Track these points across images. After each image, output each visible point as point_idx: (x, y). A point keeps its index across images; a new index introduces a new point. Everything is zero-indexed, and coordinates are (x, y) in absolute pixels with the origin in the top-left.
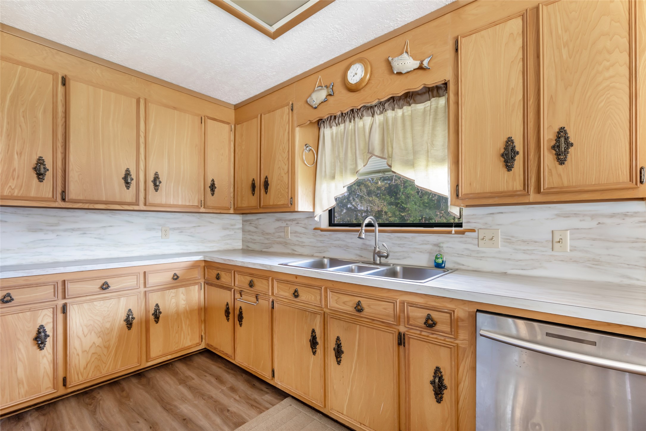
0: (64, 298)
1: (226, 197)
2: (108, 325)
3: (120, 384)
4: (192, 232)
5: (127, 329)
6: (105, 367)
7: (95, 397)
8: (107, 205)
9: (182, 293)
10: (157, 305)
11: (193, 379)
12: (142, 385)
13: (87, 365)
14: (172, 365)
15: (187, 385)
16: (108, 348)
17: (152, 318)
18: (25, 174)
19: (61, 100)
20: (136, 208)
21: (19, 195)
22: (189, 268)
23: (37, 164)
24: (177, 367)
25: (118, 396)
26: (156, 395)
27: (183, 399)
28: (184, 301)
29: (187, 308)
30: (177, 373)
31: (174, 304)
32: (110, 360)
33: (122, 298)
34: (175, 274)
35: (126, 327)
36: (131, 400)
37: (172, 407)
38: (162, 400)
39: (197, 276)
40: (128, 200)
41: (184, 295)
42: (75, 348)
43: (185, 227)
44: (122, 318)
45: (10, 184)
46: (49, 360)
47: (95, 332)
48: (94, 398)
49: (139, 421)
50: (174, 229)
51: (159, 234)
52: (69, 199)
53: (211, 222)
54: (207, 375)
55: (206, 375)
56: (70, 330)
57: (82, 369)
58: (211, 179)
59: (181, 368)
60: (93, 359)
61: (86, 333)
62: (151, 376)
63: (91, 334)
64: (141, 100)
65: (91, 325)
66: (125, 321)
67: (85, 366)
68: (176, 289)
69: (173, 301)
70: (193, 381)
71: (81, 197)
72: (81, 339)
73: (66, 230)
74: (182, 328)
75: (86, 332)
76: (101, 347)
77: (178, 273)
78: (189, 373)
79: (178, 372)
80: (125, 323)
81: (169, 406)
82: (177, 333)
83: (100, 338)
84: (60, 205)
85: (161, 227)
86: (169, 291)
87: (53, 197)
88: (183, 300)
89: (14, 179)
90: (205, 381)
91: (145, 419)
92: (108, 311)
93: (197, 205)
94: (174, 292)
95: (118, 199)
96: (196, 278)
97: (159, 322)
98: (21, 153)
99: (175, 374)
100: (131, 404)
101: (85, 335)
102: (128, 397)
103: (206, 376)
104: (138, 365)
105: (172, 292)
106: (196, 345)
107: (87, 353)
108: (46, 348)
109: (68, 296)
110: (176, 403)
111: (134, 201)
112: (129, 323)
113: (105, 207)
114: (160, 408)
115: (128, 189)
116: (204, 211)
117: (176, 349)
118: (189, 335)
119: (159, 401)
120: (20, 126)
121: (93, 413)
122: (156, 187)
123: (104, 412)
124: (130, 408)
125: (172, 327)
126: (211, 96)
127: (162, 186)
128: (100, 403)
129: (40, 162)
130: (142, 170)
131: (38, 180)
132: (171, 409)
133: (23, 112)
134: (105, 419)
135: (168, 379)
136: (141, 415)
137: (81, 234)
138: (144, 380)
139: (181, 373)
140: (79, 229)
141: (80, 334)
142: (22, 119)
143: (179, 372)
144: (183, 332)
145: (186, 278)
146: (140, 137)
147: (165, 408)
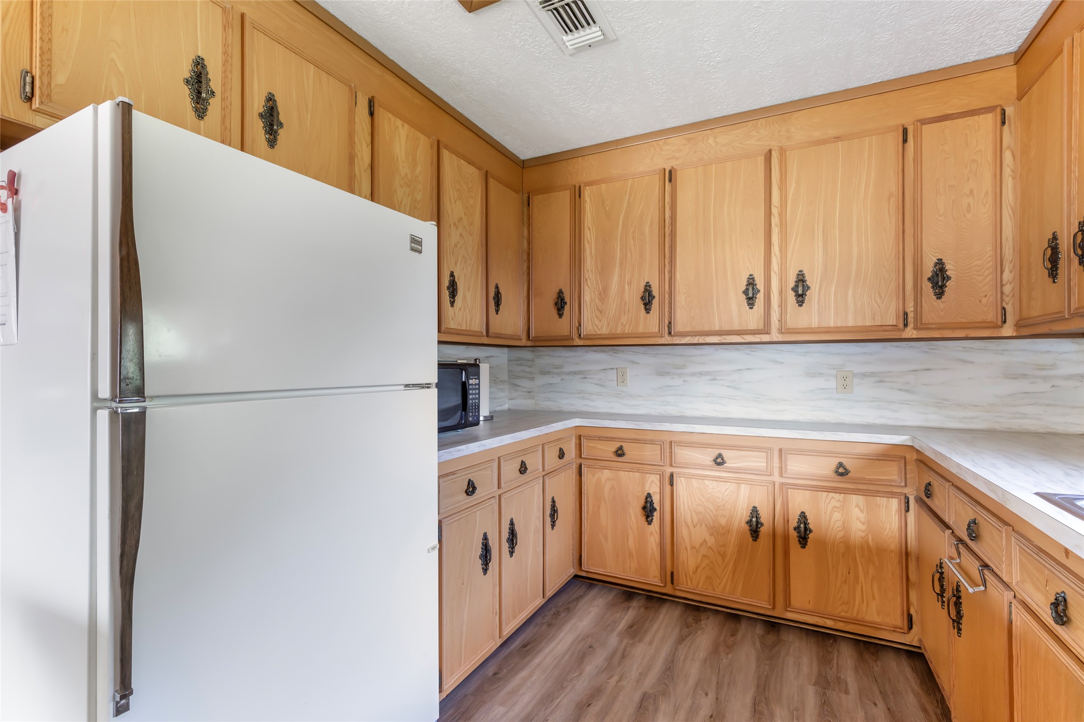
0: (671, 465)
1: (986, 296)
2: (723, 521)
3: (740, 621)
4: (907, 383)
5: (751, 539)
6: (720, 584)
7: (700, 620)
8: (723, 337)
9: (857, 506)
10: (803, 516)
11: (847, 692)
12: (762, 643)
13: (697, 569)
14: (835, 641)
15: (825, 694)
16: (723, 555)
17: (794, 534)
18: (634, 307)
19: (669, 202)
20: (765, 338)
21: (630, 332)
22: (874, 458)
23: (644, 292)
24: (838, 651)
25: (722, 638)
26: (766, 673)
27: (794, 712)
28: (863, 524)
29: (870, 540)
30: (830, 662)
31: (839, 524)
32: (726, 576)
33: (743, 486)
34: (841, 465)
35: (750, 536)
36: (730, 655)
37: (766, 712)
38: (764, 688)
39: (895, 477)
40: (752, 326)
41: (862, 512)
42: (683, 538)
43: (889, 372)
44: (744, 517)
45: (622, 321)
46: (657, 542)
47: (706, 525)
48: (697, 621)
49: (709, 693)
50: (864, 375)
51: (832, 384)
52: (675, 331)
53: (964, 361)
54: (880, 704)
55: (877, 703)
56: (678, 511)
57: (691, 573)
58: (935, 260)
59: (846, 657)
60: (704, 565)
61: (695, 523)
62: (785, 639)
63: (701, 526)
64: (773, 153)
65: (701, 512)
66: (747, 523)
67: (695, 569)
68: (843, 495)
69: (837, 516)
70: (843, 696)
71: (688, 329)
72: (689, 529)
73: (693, 374)
74: (857, 578)
75: (695, 521)
76: (713, 551)
77: (848, 463)
78: (850, 677)
79: (832, 659)
80: (747, 527)
81: (764, 706)
82: (845, 582)
83: (713, 538)
84: (667, 341)
85: (834, 372)
86: (828, 495)
87: (659, 331)
88: (860, 522)
89: (625, 314)
90: (865, 713)
91: (718, 697)
92: (723, 499)
93: (894, 323)
94: (839, 500)
95: (736, 327)
96: (893, 484)
97: (806, 546)
98: (631, 283)
99: (825, 660)
100: (724, 661)
101: (695, 524)
102: (730, 648)
103: (876, 705)
104: (768, 607)
105: (833, 498)
106: (893, 629)
107: (697, 551)
108: (654, 525)
109: (675, 463)
110: (778, 711)
111: (761, 327)
112: (754, 528)
113: (719, 341)
114: (748, 700)
115: (751, 308)
116: (915, 336)
117: (843, 614)
118: (874, 598)
119: (758, 687)
120: (630, 250)
121: (681, 639)
122: (801, 298)
123: (690, 647)
124: (718, 666)
125: (834, 567)
126: (933, 69)
127: (812, 295)
128: (697, 633)
129: (648, 289)
130: (775, 273)
131: (645, 312)
132: (761, 713)
133: (632, 233)
134: (682, 657)
135: (805, 660)
136: (719, 687)
137: (711, 380)
138: (771, 638)
139: (835, 665)
140: (707, 373)
141: (689, 520)
142: (632, 241)
143: (835, 662)
144: (859, 587)
145: (868, 477)
146: (772, 217)
147: (755, 704)
